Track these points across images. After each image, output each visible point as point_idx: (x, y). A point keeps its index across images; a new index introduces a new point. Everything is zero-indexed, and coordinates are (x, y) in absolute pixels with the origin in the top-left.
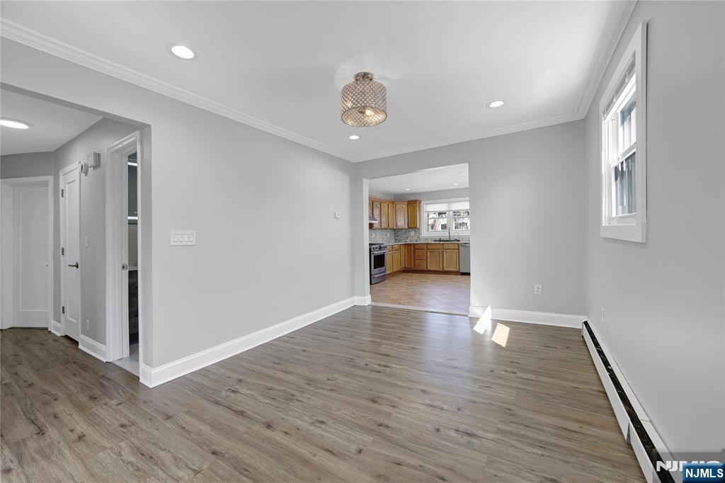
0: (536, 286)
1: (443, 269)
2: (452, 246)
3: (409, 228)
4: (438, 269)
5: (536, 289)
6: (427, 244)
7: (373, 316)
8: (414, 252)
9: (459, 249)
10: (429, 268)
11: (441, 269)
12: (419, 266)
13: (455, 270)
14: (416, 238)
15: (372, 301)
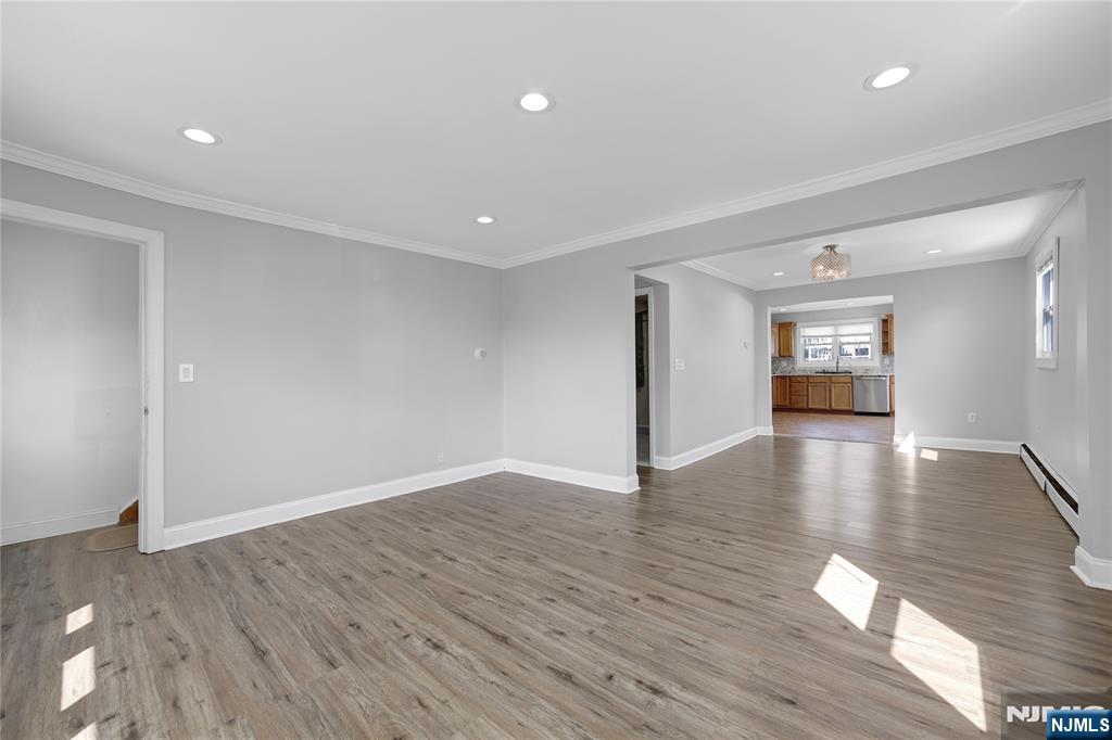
0: (970, 414)
1: (830, 406)
2: (844, 380)
3: (780, 356)
4: (823, 407)
5: (970, 418)
6: (807, 376)
7: (776, 447)
8: (790, 386)
9: (852, 383)
10: (810, 406)
11: (827, 408)
12: (797, 403)
13: (847, 408)
14: (790, 369)
15: (775, 431)
